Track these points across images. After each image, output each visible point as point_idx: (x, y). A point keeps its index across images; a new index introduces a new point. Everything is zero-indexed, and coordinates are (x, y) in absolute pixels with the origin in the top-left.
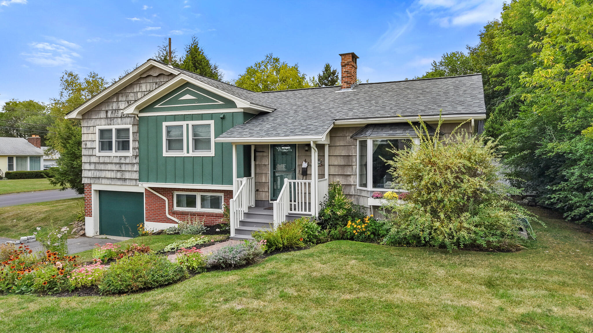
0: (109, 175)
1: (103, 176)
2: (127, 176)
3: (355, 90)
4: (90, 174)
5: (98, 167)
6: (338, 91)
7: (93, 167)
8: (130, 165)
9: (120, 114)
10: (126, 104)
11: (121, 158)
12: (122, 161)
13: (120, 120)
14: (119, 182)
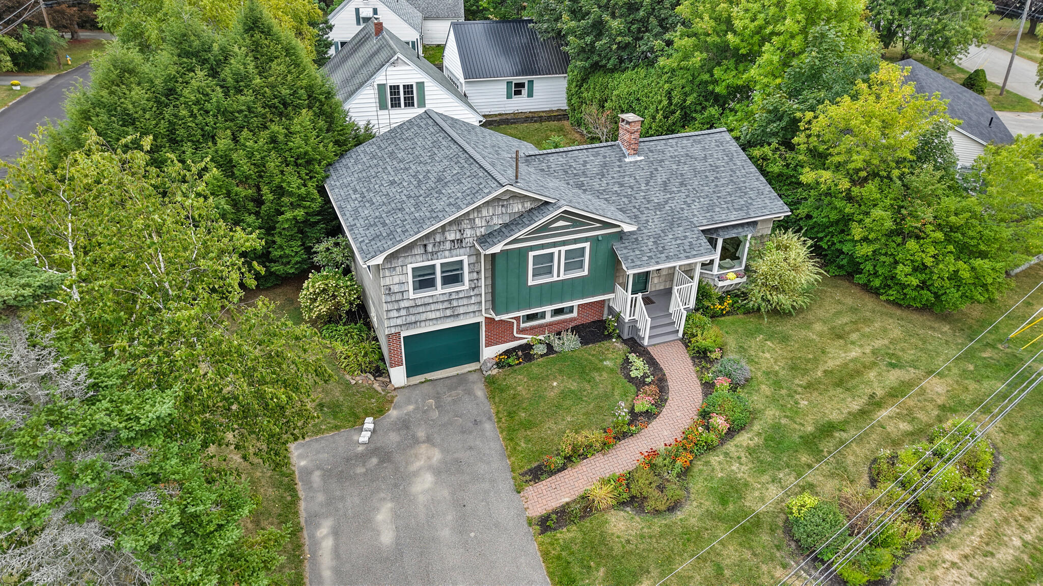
0: (432, 316)
2: (462, 310)
3: (642, 158)
4: (399, 322)
5: (412, 311)
6: (627, 160)
7: (403, 312)
8: (464, 299)
9: (448, 245)
10: (458, 233)
11: (450, 294)
12: (453, 297)
13: (447, 253)
14: (449, 320)
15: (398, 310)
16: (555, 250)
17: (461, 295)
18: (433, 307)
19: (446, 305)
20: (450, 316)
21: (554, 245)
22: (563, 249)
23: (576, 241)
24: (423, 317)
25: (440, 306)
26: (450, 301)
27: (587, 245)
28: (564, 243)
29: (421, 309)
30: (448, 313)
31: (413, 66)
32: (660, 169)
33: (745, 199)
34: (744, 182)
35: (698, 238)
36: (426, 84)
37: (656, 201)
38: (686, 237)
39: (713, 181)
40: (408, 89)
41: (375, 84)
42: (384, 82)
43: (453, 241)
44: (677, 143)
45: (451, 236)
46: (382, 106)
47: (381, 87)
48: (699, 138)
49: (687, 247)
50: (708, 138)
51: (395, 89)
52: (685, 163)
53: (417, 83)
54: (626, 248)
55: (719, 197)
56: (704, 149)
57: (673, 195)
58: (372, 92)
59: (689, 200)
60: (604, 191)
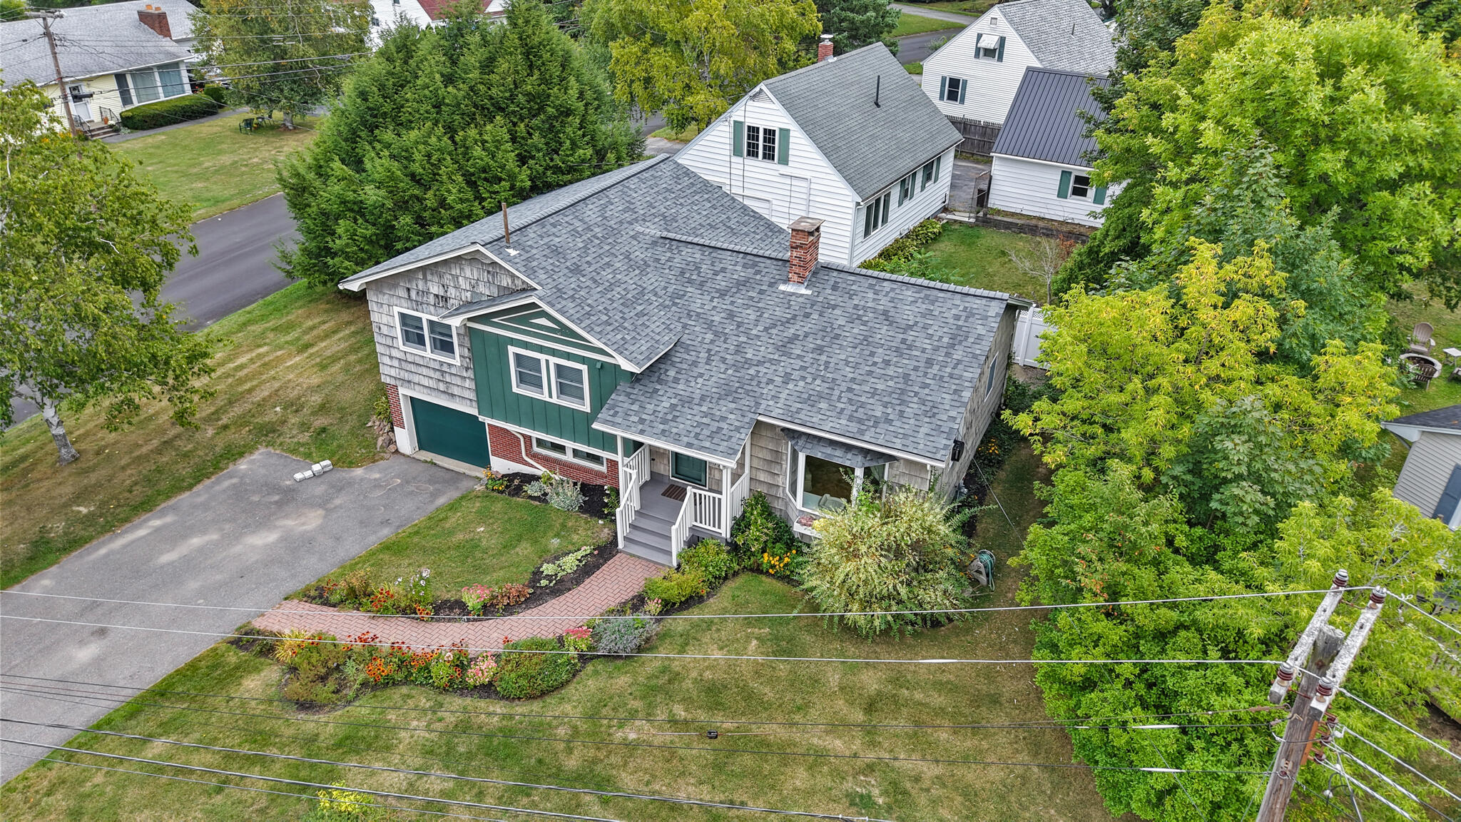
0: (425, 382)
1: (416, 381)
2: (456, 391)
3: (809, 292)
4: (393, 372)
5: (404, 365)
6: (782, 287)
7: (396, 363)
8: (458, 378)
9: (432, 300)
10: (441, 287)
11: (442, 363)
12: (445, 368)
13: (432, 308)
14: (443, 396)
15: (391, 357)
16: (542, 357)
17: (453, 371)
18: (425, 371)
19: (437, 375)
20: (444, 392)
21: (541, 349)
22: (554, 360)
23: (569, 356)
24: (416, 379)
25: (432, 374)
26: (443, 372)
27: (584, 368)
28: (554, 353)
29: (413, 368)
30: (442, 387)
31: (777, 106)
32: (815, 316)
33: (889, 411)
34: (925, 386)
35: (738, 429)
36: (792, 134)
37: (749, 356)
38: (724, 419)
39: (875, 364)
40: (769, 133)
41: (732, 119)
42: (741, 119)
43: (437, 296)
44: (892, 290)
45: (435, 289)
46: (737, 152)
47: (738, 125)
48: (941, 295)
49: (706, 432)
50: (957, 300)
51: (753, 131)
52: (865, 323)
53: (781, 129)
54: (628, 395)
55: (850, 390)
56: (928, 314)
57: (783, 358)
58: (727, 129)
59: (796, 375)
60: (698, 315)
